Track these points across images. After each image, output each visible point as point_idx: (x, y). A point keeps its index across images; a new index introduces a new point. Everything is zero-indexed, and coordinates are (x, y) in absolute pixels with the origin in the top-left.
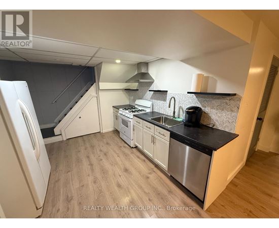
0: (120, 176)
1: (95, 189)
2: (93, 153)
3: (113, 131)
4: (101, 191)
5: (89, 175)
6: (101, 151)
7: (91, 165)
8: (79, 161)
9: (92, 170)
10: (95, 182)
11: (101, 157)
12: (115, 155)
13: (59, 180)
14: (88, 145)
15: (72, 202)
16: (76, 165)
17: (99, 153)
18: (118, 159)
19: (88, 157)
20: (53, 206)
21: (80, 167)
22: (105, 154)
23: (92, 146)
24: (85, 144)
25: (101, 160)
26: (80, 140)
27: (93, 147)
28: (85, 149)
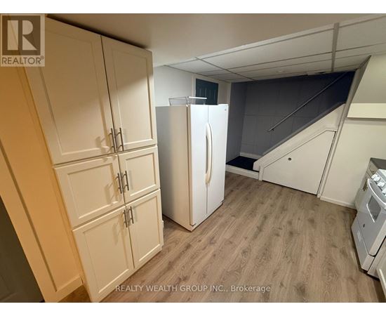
0: (282, 285)
1: (237, 259)
2: (277, 217)
3: (347, 208)
4: (239, 270)
5: (246, 238)
6: (290, 223)
7: (260, 229)
8: (253, 213)
9: (255, 237)
10: (244, 252)
11: (281, 233)
12: (306, 250)
13: (222, 216)
14: (279, 203)
15: (212, 247)
16: (246, 215)
17: (284, 223)
18: (305, 258)
19: (265, 217)
20: (201, 234)
21: (248, 221)
22: (291, 233)
23: (283, 207)
24: (277, 198)
25: (278, 235)
26: (277, 189)
27: (283, 209)
28: (272, 206)
